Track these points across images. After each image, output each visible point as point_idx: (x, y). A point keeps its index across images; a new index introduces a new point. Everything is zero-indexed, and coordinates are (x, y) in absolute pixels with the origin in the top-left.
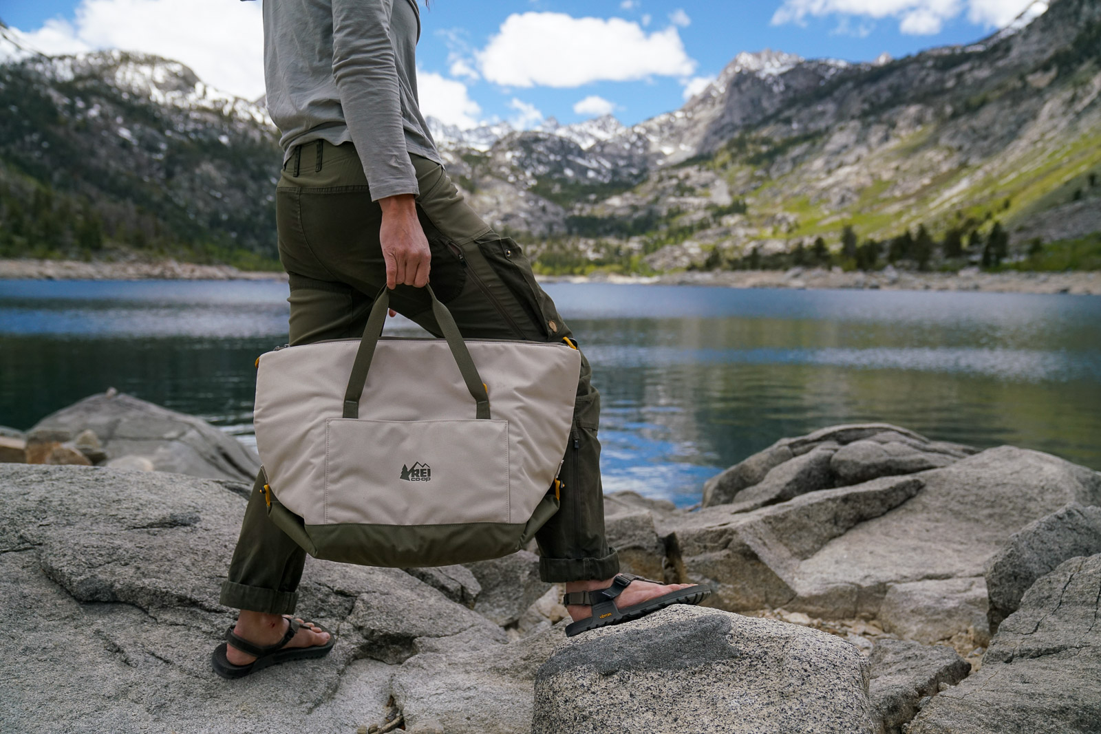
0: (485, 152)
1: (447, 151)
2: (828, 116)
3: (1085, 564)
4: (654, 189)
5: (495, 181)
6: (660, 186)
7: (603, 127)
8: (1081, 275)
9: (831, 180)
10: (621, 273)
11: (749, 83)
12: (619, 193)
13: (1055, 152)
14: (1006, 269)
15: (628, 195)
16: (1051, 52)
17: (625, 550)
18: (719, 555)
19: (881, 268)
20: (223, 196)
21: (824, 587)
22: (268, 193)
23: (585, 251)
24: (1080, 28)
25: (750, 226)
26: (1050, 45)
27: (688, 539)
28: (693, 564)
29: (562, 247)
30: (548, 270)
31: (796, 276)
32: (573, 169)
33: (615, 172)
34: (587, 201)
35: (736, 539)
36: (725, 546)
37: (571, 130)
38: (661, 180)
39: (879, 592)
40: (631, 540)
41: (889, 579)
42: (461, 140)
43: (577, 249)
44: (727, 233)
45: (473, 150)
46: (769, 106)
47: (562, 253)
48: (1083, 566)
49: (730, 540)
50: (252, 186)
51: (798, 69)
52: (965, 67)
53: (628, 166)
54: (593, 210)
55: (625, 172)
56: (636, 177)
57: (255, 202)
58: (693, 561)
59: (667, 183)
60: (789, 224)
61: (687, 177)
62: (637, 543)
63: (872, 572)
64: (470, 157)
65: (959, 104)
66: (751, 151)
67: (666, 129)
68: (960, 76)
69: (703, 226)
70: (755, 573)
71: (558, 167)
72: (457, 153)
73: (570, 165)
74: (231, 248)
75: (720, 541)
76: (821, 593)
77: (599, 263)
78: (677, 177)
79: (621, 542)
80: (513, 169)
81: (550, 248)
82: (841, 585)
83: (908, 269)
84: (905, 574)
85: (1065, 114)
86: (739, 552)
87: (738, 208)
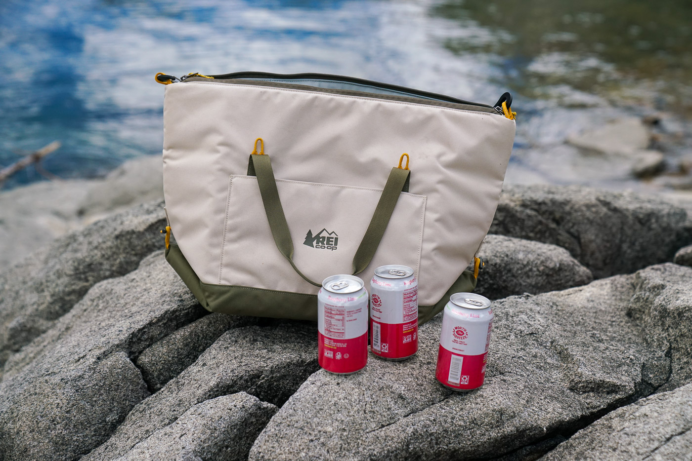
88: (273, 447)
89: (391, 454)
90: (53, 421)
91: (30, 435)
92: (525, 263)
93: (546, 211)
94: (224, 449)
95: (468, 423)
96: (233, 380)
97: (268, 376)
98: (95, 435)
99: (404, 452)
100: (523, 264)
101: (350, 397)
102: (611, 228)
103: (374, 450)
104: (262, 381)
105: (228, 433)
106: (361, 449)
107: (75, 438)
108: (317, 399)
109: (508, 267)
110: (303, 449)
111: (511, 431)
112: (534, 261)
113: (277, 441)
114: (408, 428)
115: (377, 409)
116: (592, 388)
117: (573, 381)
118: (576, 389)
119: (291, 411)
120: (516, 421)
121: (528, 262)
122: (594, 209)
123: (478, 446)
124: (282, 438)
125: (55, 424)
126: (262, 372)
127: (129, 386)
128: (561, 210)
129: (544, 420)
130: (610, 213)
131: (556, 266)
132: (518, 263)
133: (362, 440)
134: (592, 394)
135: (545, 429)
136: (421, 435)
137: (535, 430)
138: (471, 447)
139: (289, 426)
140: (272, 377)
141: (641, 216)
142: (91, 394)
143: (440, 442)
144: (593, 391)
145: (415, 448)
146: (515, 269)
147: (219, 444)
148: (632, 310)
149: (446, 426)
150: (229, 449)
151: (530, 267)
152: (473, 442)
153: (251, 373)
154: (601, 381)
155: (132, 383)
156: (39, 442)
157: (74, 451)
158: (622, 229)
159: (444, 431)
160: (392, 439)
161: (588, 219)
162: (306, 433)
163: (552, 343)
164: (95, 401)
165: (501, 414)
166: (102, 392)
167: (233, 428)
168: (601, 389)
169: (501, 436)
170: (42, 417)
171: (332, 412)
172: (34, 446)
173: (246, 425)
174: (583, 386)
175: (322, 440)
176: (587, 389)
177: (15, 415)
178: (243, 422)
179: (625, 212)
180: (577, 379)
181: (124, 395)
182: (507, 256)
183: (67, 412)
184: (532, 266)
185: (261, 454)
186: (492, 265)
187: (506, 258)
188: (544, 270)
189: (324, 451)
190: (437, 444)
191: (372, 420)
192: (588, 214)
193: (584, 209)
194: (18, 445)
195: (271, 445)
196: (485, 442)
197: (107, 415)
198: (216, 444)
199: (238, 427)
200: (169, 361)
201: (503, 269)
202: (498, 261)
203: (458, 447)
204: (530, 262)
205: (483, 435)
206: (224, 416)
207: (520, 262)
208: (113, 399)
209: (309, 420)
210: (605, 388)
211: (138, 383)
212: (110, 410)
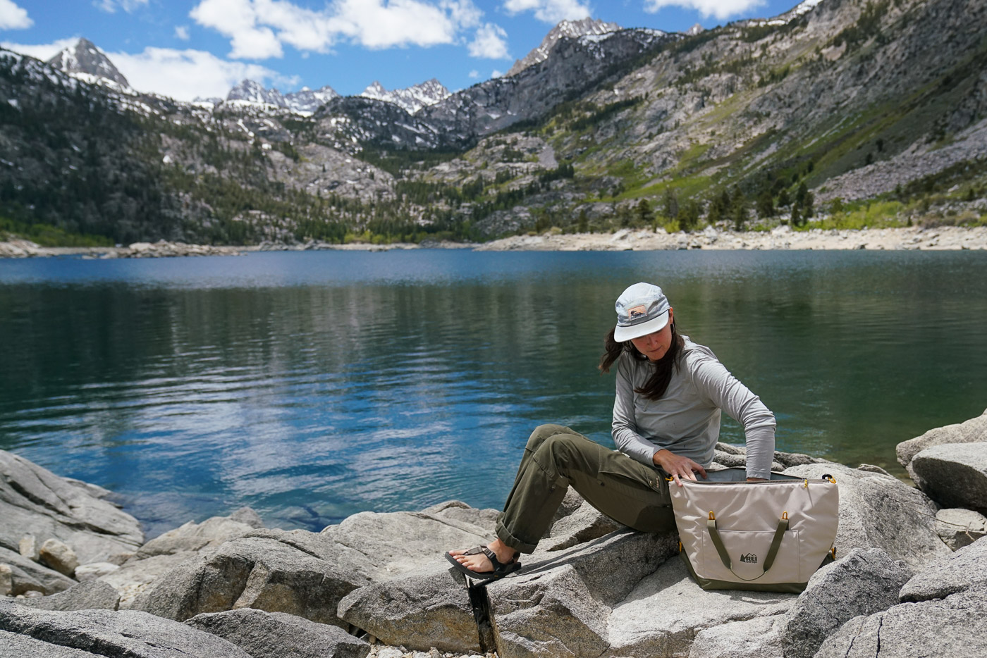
0: (309, 118)
1: (268, 117)
2: (647, 83)
3: (865, 625)
4: (483, 154)
5: (320, 148)
6: (488, 151)
7: (429, 93)
8: (875, 232)
9: (652, 145)
10: (452, 239)
11: (571, 49)
12: (448, 160)
13: (848, 120)
14: (812, 228)
15: (457, 160)
16: (840, 29)
17: (437, 609)
18: (531, 612)
19: (701, 230)
20: (16, 165)
21: (636, 635)
22: (70, 162)
23: (415, 218)
24: (862, 9)
25: (577, 190)
26: (840, 21)
27: (500, 596)
28: (506, 622)
29: (392, 214)
30: (379, 237)
31: (623, 238)
32: (400, 135)
33: (442, 137)
34: (417, 167)
35: (548, 595)
36: (537, 602)
37: (397, 95)
38: (489, 146)
39: (687, 637)
40: (443, 598)
41: (697, 623)
42: (282, 106)
43: (407, 216)
44: (556, 197)
45: (296, 115)
46: (591, 72)
47: (393, 220)
48: (863, 629)
49: (542, 596)
50: (51, 154)
51: (617, 37)
52: (769, 39)
53: (456, 131)
54: (422, 176)
55: (453, 138)
56: (464, 142)
57: (55, 172)
58: (506, 619)
59: (495, 149)
60: (614, 187)
61: (515, 143)
62: (448, 602)
63: (681, 617)
64: (292, 123)
65: (765, 74)
66: (576, 116)
67: (492, 94)
68: (764, 47)
69: (532, 190)
70: (568, 627)
71: (385, 134)
72: (279, 118)
73: (397, 131)
74: (29, 222)
75: (532, 598)
76: (633, 642)
77: (430, 230)
78: (505, 143)
79: (433, 600)
80: (338, 135)
81: (379, 215)
82: (651, 634)
83: (726, 229)
84: (711, 617)
85: (855, 85)
86: (550, 608)
87: (565, 172)
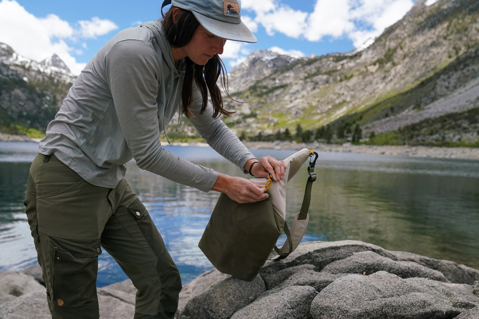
2: (291, 78)
8: (389, 147)
9: (292, 105)
10: (203, 142)
11: (258, 63)
14: (361, 144)
16: (376, 58)
19: (312, 142)
20: (25, 104)
22: (45, 104)
23: (187, 132)
25: (258, 123)
31: (277, 145)
43: (184, 131)
44: (248, 126)
46: (266, 73)
47: (177, 132)
50: (38, 100)
51: (278, 58)
52: (345, 61)
57: (39, 107)
60: (274, 122)
61: (232, 102)
65: (342, 76)
66: (259, 91)
68: (342, 65)
69: (238, 122)
77: (193, 137)
78: (227, 102)
83: (323, 143)
85: (382, 83)
87: (253, 115)
88: (322, 300)
89: (374, 311)
90: (229, 294)
91: (220, 299)
92: (425, 272)
93: (430, 264)
94: (299, 305)
95: (409, 304)
96: (303, 283)
97: (318, 285)
98: (244, 303)
99: (380, 311)
100: (424, 273)
101: (356, 286)
102: (458, 275)
103: (367, 308)
104: (316, 286)
105: (302, 299)
106: (361, 306)
107: (236, 302)
108: (342, 285)
109: (418, 273)
110: (336, 302)
111: (429, 311)
112: (428, 273)
113: (324, 298)
114: (383, 302)
115: (369, 293)
116: (463, 306)
117: (454, 302)
118: (456, 306)
119: (331, 288)
120: (431, 307)
121: (426, 273)
122: (451, 266)
123: (414, 315)
124: (326, 297)
125: (230, 295)
126: (316, 282)
127: (259, 287)
128: (437, 264)
129: (444, 309)
130: (457, 269)
131: (438, 277)
132: (422, 272)
133: (362, 303)
134: (463, 308)
135: (445, 313)
136: (388, 305)
137: (440, 313)
138: (411, 316)
139: (330, 293)
140: (320, 285)
141: (471, 273)
142: (244, 286)
143: (397, 311)
144: (464, 307)
145: (385, 311)
146: (421, 274)
147: (297, 302)
148: (476, 291)
149: (399, 304)
150: (301, 306)
151: (427, 275)
152: (412, 313)
153: (311, 282)
154: (468, 303)
155: (261, 285)
156: (223, 301)
157: (236, 307)
158: (463, 276)
159: (399, 306)
160: (375, 305)
161: (448, 269)
162: (337, 296)
163: (443, 290)
164: (246, 289)
165: (425, 303)
166: (249, 286)
167: (304, 297)
168: (467, 307)
169: (424, 312)
170: (225, 292)
171: (349, 290)
172: (221, 303)
173: (309, 298)
174: (459, 305)
175: (344, 300)
176: (461, 306)
177: (215, 291)
178: (308, 296)
179: (464, 270)
180: (456, 302)
181: (257, 290)
182: (417, 268)
183: (235, 291)
184: (428, 274)
185: (317, 303)
186: (411, 270)
187: (417, 269)
188: (433, 277)
189: (345, 304)
190: (395, 311)
191: (366, 296)
192: (448, 267)
193: (447, 265)
194: (215, 302)
195: (322, 299)
196: (417, 314)
197: (249, 296)
198: (296, 301)
199: (306, 298)
200: (276, 280)
201: (415, 273)
202: (414, 269)
203: (404, 314)
204: (427, 273)
205: (416, 310)
206: (300, 291)
207: (423, 272)
208: (252, 290)
209: (338, 292)
210: (469, 306)
211: (263, 287)
212: (251, 294)
